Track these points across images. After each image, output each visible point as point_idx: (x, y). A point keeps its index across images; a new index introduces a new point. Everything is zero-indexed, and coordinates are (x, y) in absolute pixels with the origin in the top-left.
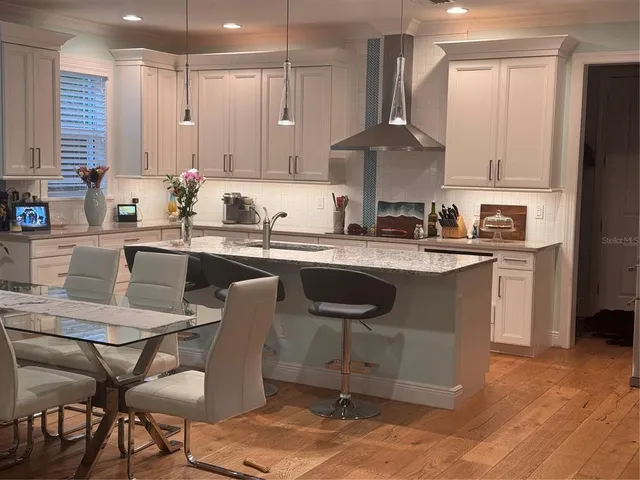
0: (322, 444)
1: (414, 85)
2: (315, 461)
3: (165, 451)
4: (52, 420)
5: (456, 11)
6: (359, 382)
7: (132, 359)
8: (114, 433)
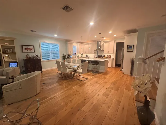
0: (93, 75)
1: (101, 45)
2: (92, 77)
3: (80, 76)
4: (71, 73)
5: (105, 38)
6: (96, 70)
7: (77, 68)
8: (75, 74)
